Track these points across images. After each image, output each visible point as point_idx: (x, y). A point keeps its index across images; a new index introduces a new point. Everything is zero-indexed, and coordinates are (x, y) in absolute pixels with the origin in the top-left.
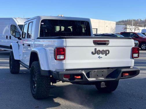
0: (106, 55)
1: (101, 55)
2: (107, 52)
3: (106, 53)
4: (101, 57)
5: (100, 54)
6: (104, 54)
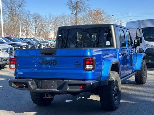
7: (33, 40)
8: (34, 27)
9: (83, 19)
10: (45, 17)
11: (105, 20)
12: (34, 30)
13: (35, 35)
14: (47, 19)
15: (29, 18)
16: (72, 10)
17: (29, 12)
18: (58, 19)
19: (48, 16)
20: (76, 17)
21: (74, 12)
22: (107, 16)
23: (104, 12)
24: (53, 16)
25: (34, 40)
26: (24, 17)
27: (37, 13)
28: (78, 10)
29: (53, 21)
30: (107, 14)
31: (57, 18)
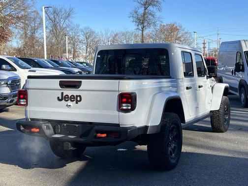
0: (77, 103)
1: (69, 103)
2: (79, 99)
3: (77, 99)
4: (70, 106)
5: (68, 100)
6: (74, 101)
7: (85, 64)
8: (84, 46)
9: (152, 38)
10: (100, 33)
11: (182, 39)
12: (85, 51)
13: (86, 58)
14: (102, 36)
15: (78, 34)
16: (137, 24)
17: (78, 26)
18: (117, 37)
19: (104, 32)
20: (142, 34)
21: (140, 27)
22: (186, 33)
23: (181, 27)
24: (110, 32)
25: (87, 65)
26: (71, 33)
27: (88, 28)
28: (145, 24)
29: (110, 39)
30: (186, 31)
31: (116, 35)
